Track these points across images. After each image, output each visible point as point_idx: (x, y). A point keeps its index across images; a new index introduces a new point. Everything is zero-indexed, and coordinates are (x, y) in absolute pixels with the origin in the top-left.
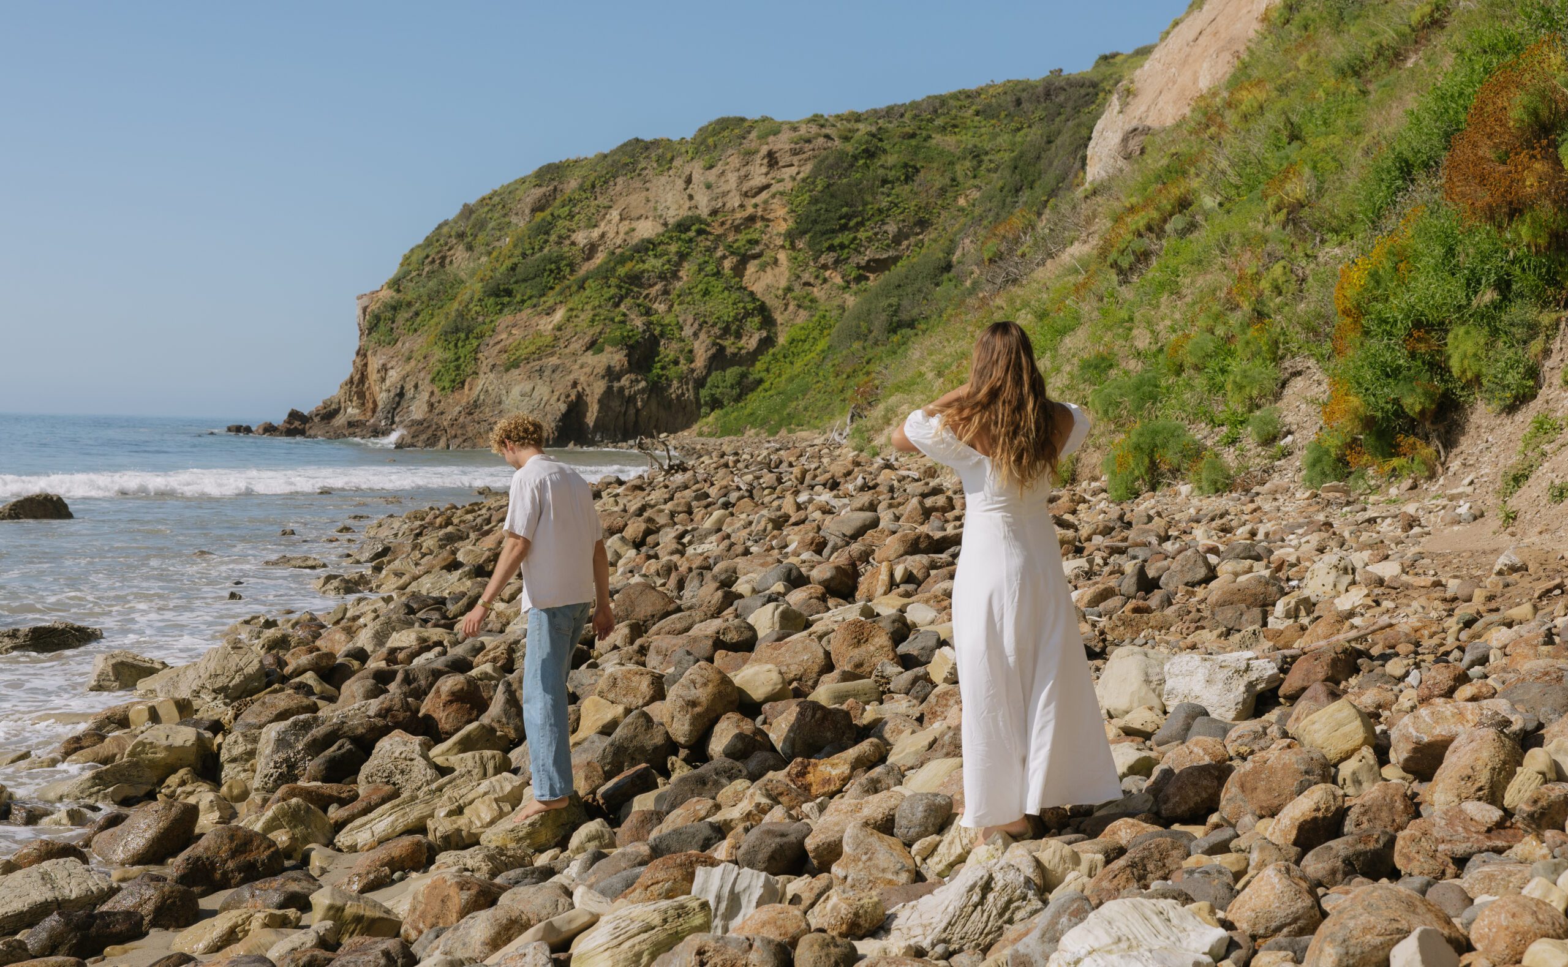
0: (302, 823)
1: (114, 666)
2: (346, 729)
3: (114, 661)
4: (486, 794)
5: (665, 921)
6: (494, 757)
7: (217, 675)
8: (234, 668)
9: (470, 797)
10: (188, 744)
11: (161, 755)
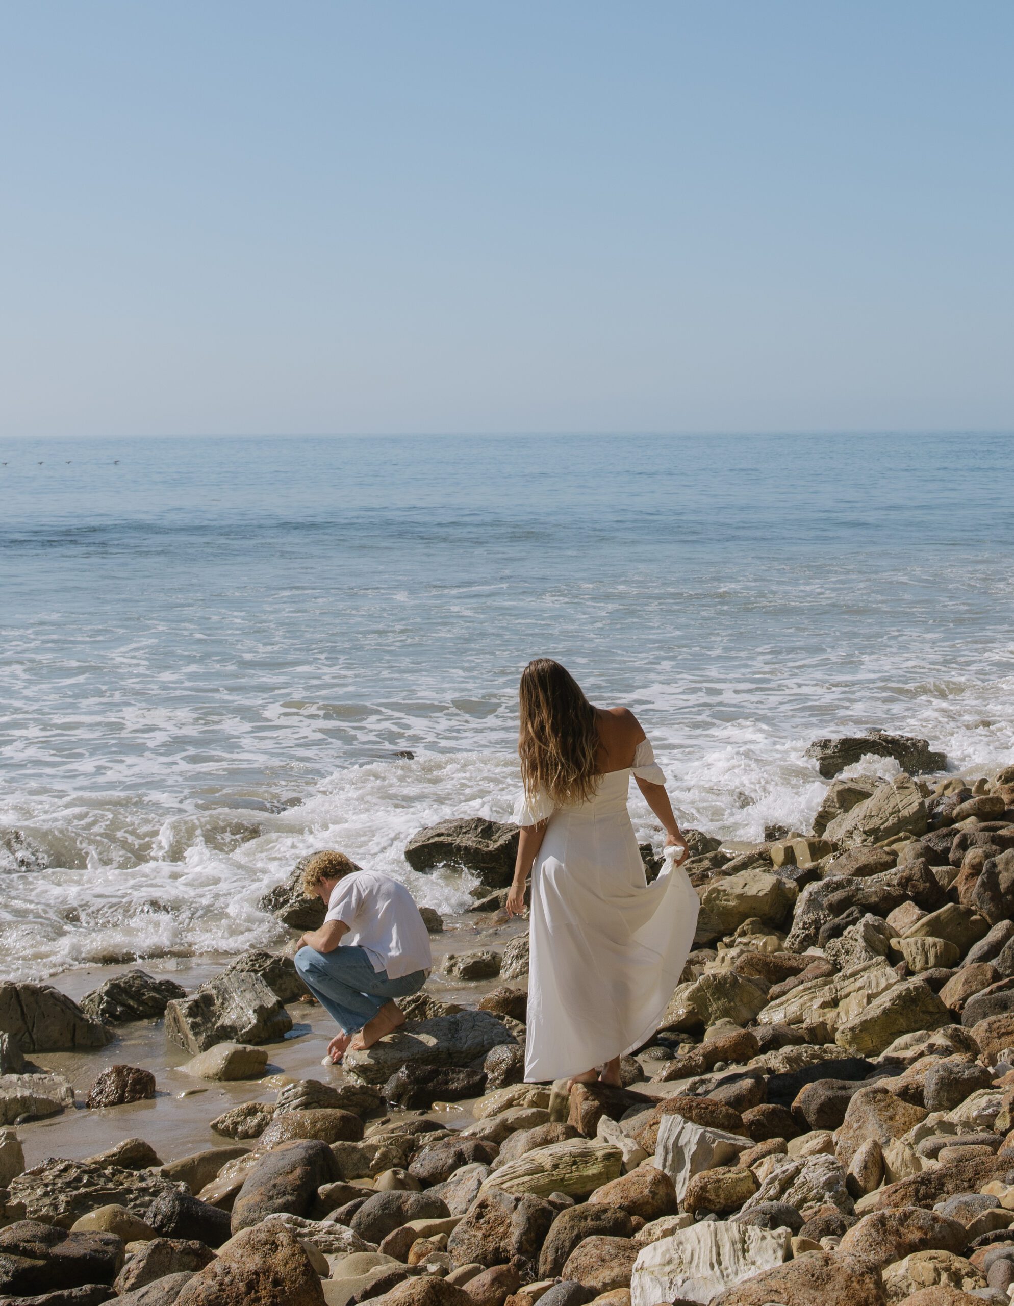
0: (726, 995)
1: (840, 793)
2: (860, 896)
3: (841, 787)
4: (860, 988)
5: (556, 1166)
6: (935, 945)
7: (871, 817)
8: (890, 810)
9: (847, 990)
10: (761, 894)
11: (732, 903)
